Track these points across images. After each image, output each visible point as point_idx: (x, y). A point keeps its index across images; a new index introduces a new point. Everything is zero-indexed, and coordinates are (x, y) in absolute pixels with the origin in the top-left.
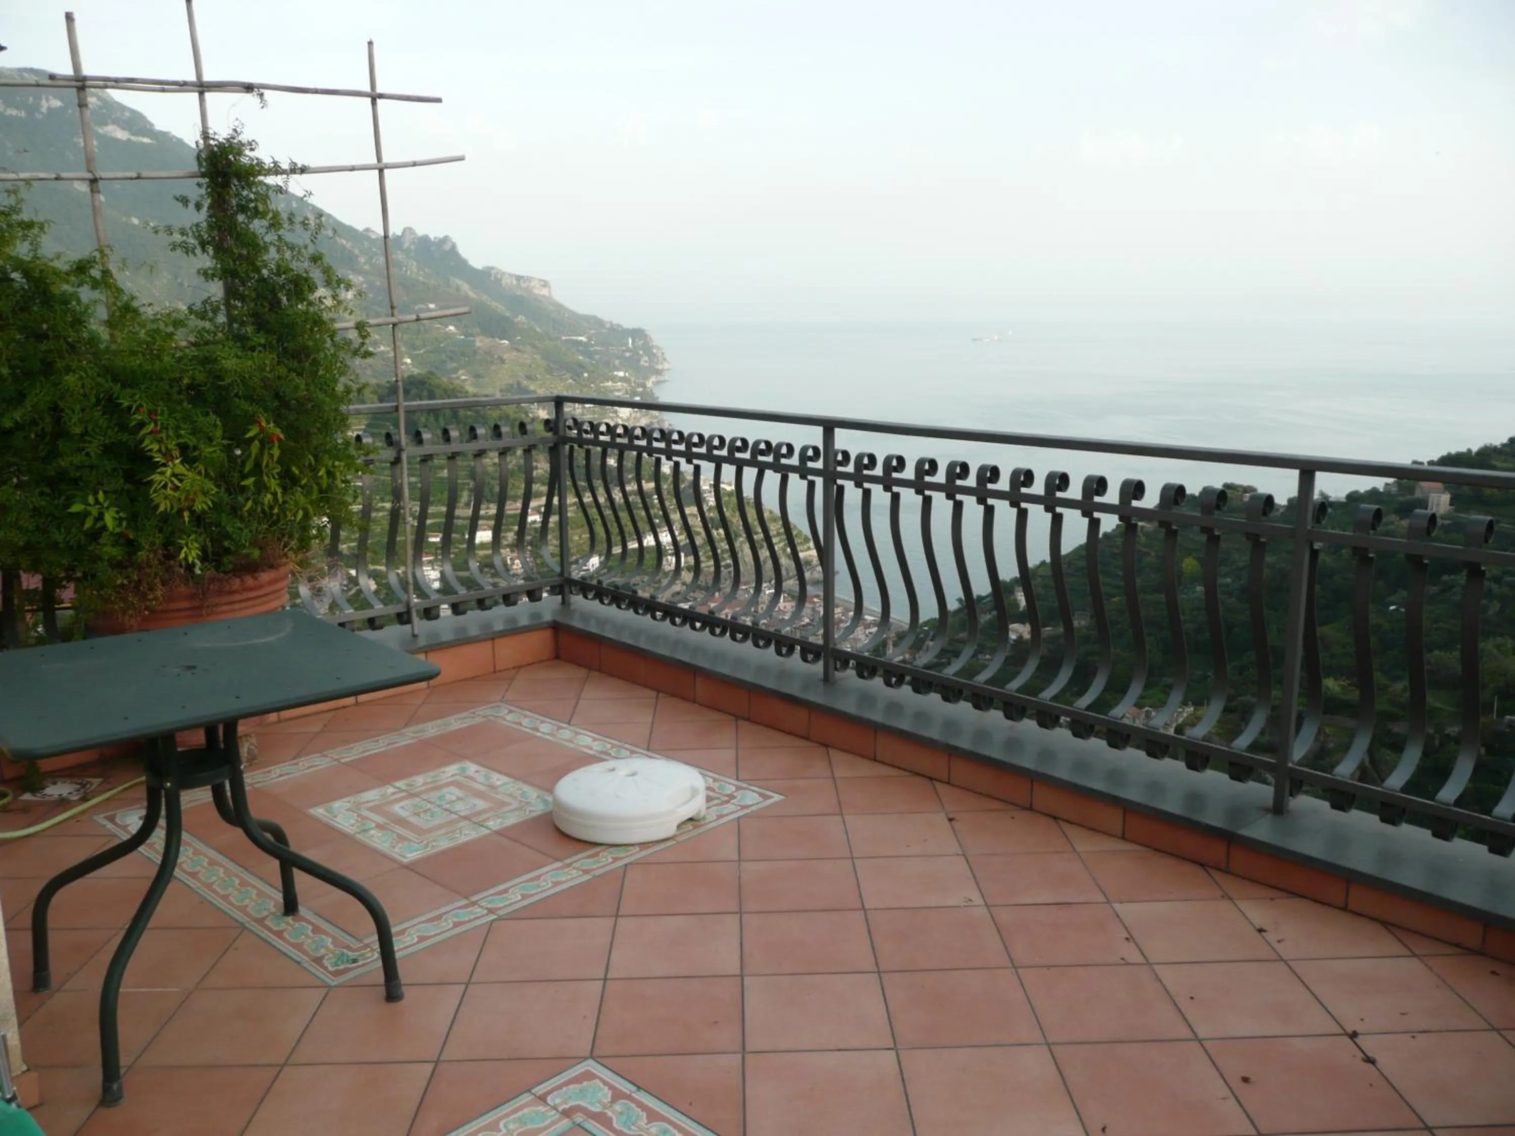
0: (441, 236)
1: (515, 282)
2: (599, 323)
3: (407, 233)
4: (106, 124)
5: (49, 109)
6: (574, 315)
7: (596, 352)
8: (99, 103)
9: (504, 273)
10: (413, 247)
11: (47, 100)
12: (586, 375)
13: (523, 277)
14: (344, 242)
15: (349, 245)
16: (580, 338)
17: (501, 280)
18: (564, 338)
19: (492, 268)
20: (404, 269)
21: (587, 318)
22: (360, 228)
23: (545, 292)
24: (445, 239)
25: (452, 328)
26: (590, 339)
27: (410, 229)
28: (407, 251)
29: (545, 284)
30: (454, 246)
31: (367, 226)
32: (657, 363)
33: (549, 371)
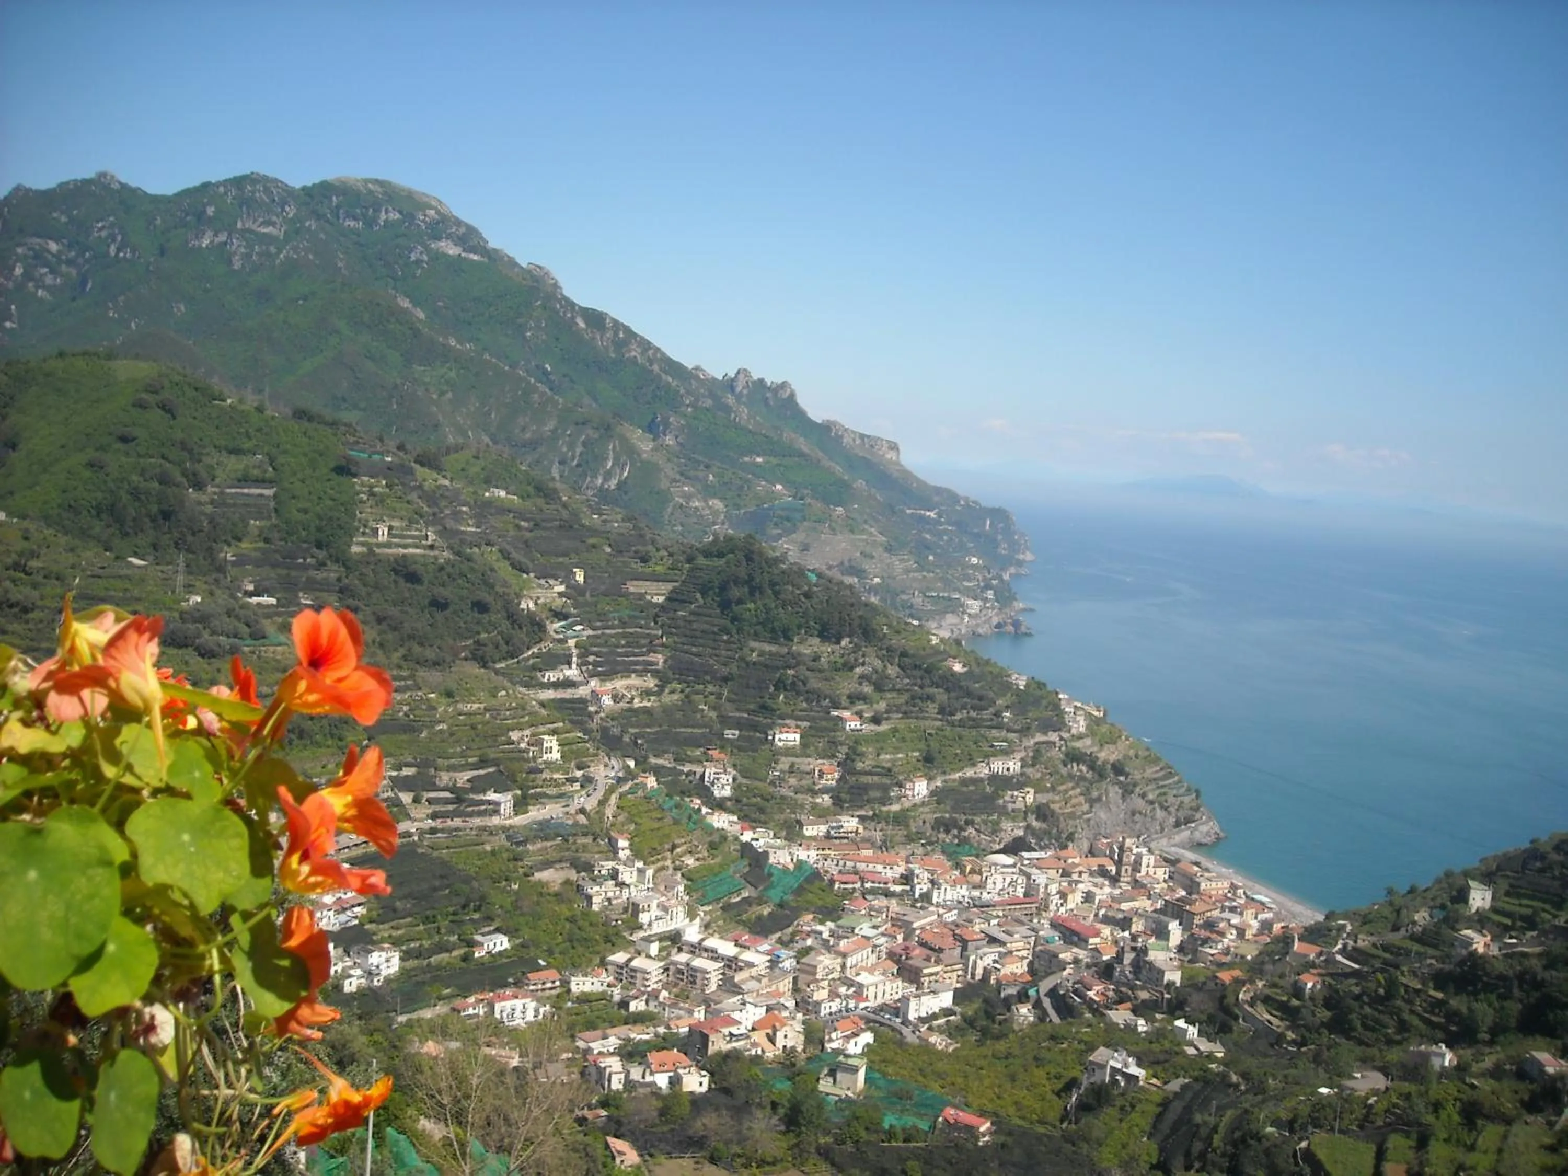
0: (780, 382)
1: (858, 442)
2: (953, 497)
3: (741, 376)
4: (439, 239)
5: (386, 221)
6: (922, 484)
7: (945, 532)
8: (437, 217)
9: (846, 430)
10: (745, 392)
11: (387, 212)
12: (931, 558)
13: (869, 437)
14: (670, 380)
15: (674, 384)
16: (928, 513)
17: (842, 437)
18: (908, 511)
19: (834, 423)
20: (733, 415)
21: (939, 491)
22: (689, 364)
23: (891, 455)
24: (784, 385)
25: (779, 487)
26: (940, 515)
27: (745, 370)
28: (738, 397)
29: (894, 447)
30: (792, 395)
31: (698, 363)
32: (1018, 552)
33: (889, 549)
